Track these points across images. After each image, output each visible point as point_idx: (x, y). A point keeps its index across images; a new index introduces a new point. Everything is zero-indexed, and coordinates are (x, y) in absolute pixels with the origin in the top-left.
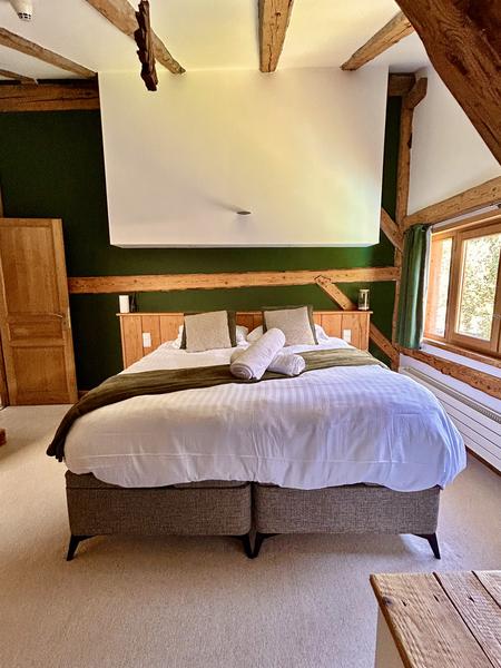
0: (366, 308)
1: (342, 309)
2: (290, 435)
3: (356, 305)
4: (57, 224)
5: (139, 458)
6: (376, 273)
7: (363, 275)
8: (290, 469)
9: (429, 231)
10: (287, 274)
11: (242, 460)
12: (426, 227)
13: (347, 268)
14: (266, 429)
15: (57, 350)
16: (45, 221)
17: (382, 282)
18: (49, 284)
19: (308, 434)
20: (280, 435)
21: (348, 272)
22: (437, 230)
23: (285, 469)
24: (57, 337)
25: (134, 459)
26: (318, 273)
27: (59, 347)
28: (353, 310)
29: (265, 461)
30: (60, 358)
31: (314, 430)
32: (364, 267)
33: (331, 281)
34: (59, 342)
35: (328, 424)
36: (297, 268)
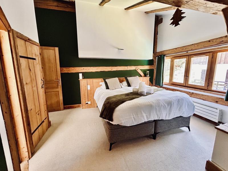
0: (148, 76)
1: (142, 76)
2: (166, 107)
3: (145, 75)
4: (57, 49)
5: (134, 117)
6: (150, 67)
7: (147, 67)
8: (166, 115)
9: (165, 57)
10: (128, 67)
11: (157, 114)
12: (164, 56)
13: (143, 65)
14: (162, 106)
15: (56, 92)
16: (52, 48)
17: (151, 69)
18: (54, 70)
19: (170, 106)
20: (164, 107)
21: (143, 66)
22: (167, 57)
23: (165, 115)
24: (57, 88)
25: (133, 118)
26: (136, 67)
27: (57, 91)
28: (145, 76)
29: (162, 113)
30: (57, 95)
31: (171, 105)
32: (147, 65)
33: (140, 69)
34: (57, 90)
35: (174, 103)
36: (131, 65)
